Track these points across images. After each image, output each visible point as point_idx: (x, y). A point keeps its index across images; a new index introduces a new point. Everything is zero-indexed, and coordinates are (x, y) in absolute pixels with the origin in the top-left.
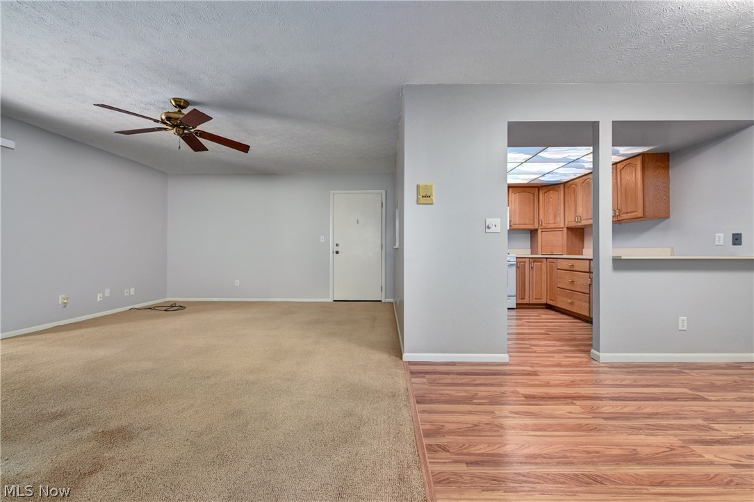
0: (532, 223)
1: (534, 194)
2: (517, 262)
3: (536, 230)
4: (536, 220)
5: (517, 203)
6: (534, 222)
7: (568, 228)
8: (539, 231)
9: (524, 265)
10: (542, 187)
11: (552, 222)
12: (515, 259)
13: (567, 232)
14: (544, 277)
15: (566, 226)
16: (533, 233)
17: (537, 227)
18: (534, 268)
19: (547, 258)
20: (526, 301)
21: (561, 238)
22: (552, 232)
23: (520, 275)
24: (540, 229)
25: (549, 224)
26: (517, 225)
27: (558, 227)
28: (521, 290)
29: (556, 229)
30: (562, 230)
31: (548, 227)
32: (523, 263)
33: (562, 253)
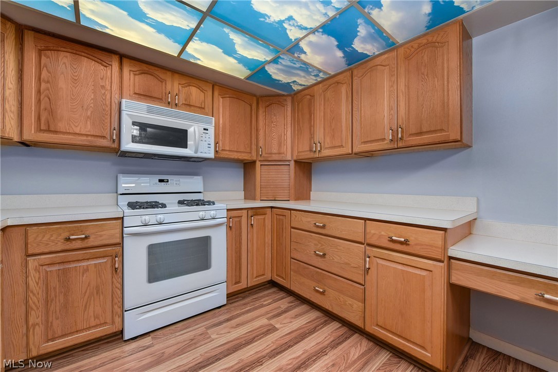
0: (248, 150)
1: (251, 106)
2: (229, 218)
3: (253, 163)
4: (254, 147)
5: (227, 114)
6: (251, 149)
7: (296, 162)
8: (258, 164)
9: (240, 222)
10: (262, 97)
11: (275, 151)
12: (224, 214)
13: (295, 167)
14: (268, 239)
15: (295, 158)
16: (248, 167)
17: (255, 158)
18: (254, 226)
19: (272, 207)
20: (243, 285)
21: (287, 176)
22: (276, 167)
23: (234, 241)
24: (259, 161)
25: (271, 153)
26: (227, 152)
27: (284, 159)
28: (234, 267)
29: (280, 163)
30: (288, 164)
31: (270, 159)
32: (237, 219)
33: (288, 199)
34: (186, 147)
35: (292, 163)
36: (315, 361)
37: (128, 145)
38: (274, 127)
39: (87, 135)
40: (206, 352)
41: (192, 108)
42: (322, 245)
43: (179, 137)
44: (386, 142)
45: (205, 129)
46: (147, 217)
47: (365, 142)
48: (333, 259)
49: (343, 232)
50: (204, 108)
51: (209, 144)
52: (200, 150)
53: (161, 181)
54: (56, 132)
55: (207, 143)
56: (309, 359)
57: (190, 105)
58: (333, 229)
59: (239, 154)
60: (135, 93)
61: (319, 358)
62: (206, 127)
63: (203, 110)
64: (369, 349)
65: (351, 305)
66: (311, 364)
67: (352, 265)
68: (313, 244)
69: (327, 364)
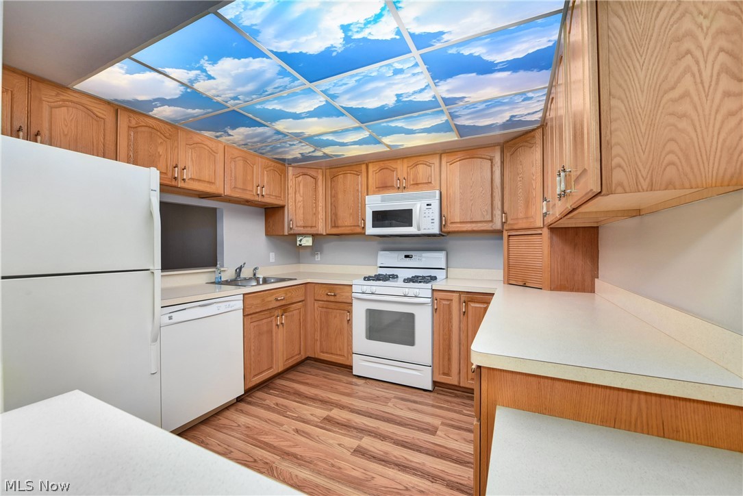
1: (491, 161)
2: (435, 299)
4: (497, 212)
6: (492, 216)
7: (550, 228)
8: (505, 234)
9: (449, 306)
11: (522, 215)
12: (428, 293)
13: (551, 237)
15: (548, 223)
17: (498, 227)
20: (453, 380)
21: (539, 251)
22: (526, 237)
23: (441, 325)
24: (506, 230)
25: (517, 219)
26: (459, 225)
27: (532, 226)
28: (441, 356)
29: (529, 232)
30: (540, 232)
31: (515, 227)
32: (448, 303)
33: (540, 286)
34: (411, 225)
35: (546, 232)
36: (416, 475)
37: (370, 230)
38: (520, 181)
39: (351, 226)
40: (418, 439)
41: (420, 186)
43: (404, 217)
45: (428, 205)
46: (374, 288)
50: (431, 183)
51: (433, 220)
52: (422, 227)
53: (407, 256)
54: (338, 227)
55: (430, 219)
56: (414, 469)
57: (417, 184)
59: (474, 225)
60: (377, 188)
61: (422, 477)
62: (429, 202)
63: (431, 185)
66: (409, 473)
69: (418, 486)
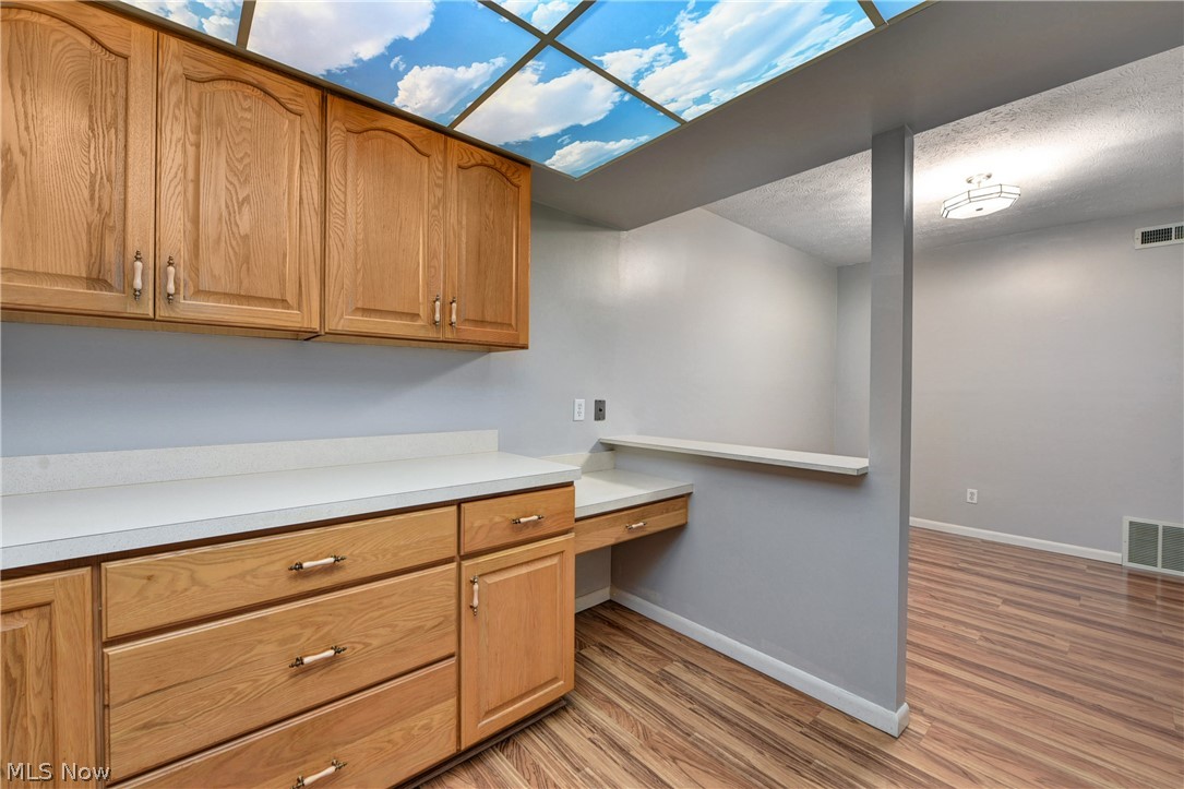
42: (319, 627)
44: (419, 323)
47: (366, 311)
48: (366, 645)
49: (403, 554)
58: (365, 559)
64: (476, 780)
65: (427, 727)
67: (430, 624)
68: (270, 648)
